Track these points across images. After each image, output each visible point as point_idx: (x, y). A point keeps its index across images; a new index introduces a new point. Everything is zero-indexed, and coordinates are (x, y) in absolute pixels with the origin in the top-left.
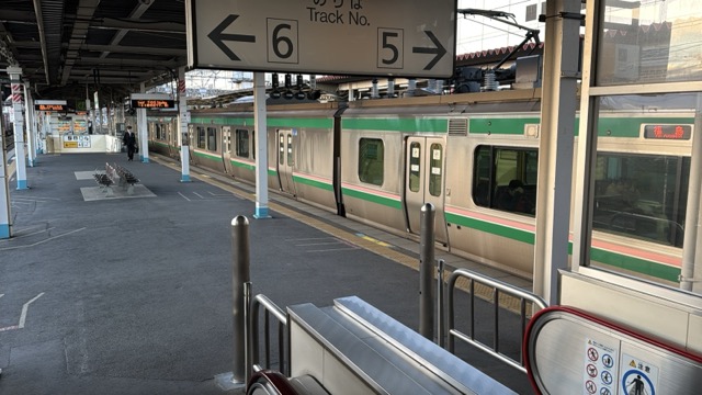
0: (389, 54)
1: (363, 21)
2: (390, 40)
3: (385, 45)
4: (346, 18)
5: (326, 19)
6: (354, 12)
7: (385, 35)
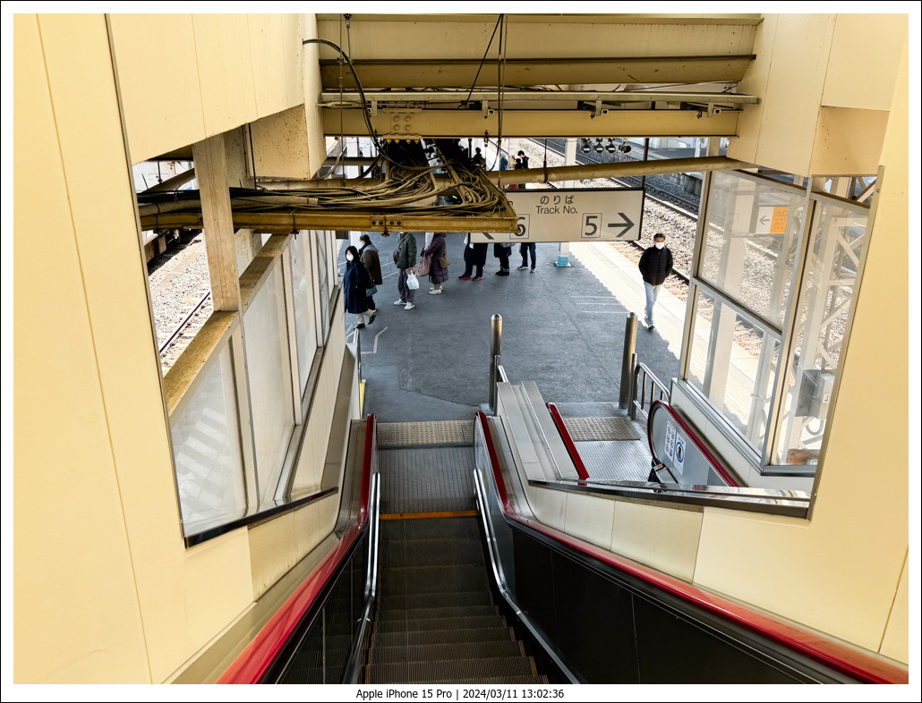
0: (591, 229)
1: (573, 211)
2: (591, 221)
3: (588, 224)
4: (561, 210)
5: (548, 211)
6: (567, 206)
7: (588, 218)
